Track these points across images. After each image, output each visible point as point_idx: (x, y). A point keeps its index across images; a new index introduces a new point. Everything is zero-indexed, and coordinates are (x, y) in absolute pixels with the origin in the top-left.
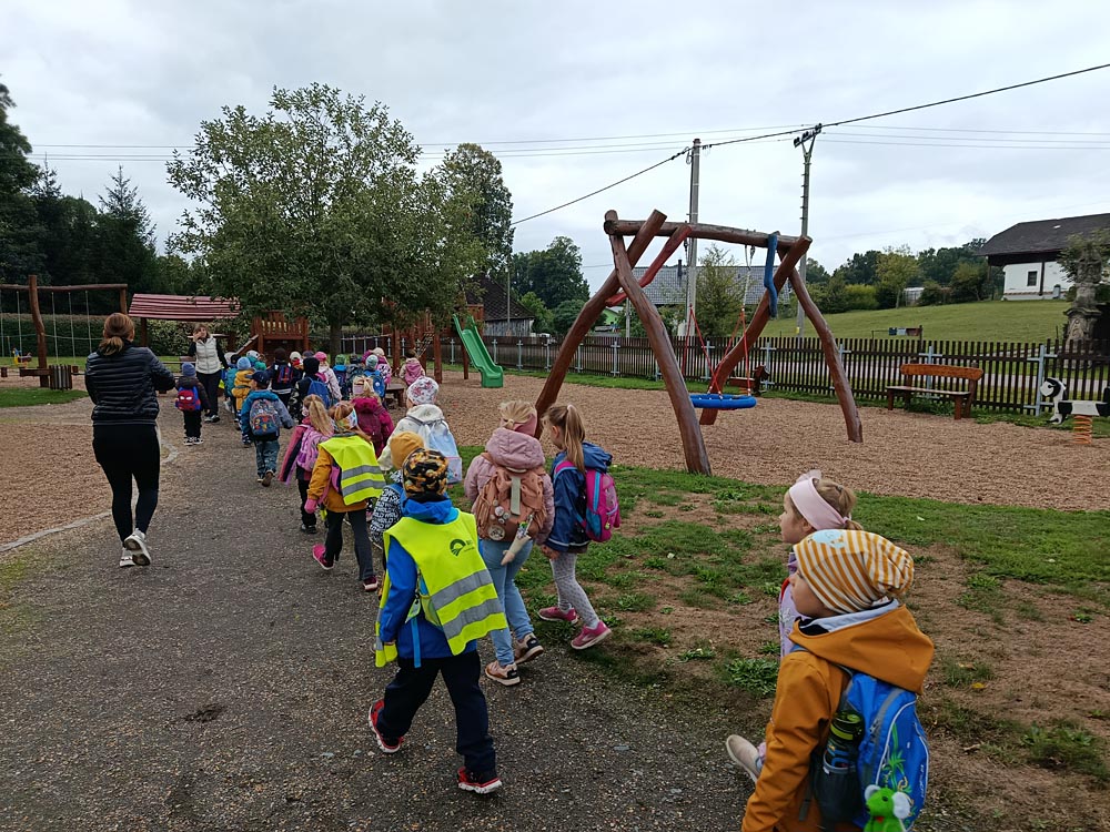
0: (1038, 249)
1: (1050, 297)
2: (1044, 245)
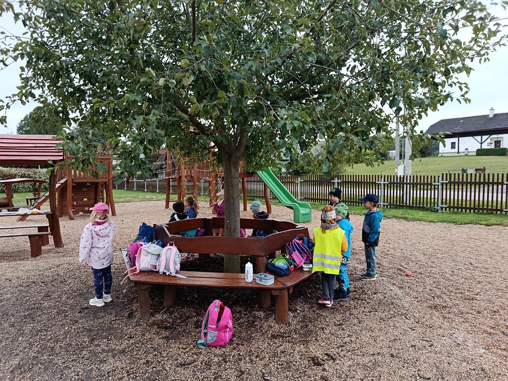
0: (456, 131)
1: (463, 154)
2: (458, 129)
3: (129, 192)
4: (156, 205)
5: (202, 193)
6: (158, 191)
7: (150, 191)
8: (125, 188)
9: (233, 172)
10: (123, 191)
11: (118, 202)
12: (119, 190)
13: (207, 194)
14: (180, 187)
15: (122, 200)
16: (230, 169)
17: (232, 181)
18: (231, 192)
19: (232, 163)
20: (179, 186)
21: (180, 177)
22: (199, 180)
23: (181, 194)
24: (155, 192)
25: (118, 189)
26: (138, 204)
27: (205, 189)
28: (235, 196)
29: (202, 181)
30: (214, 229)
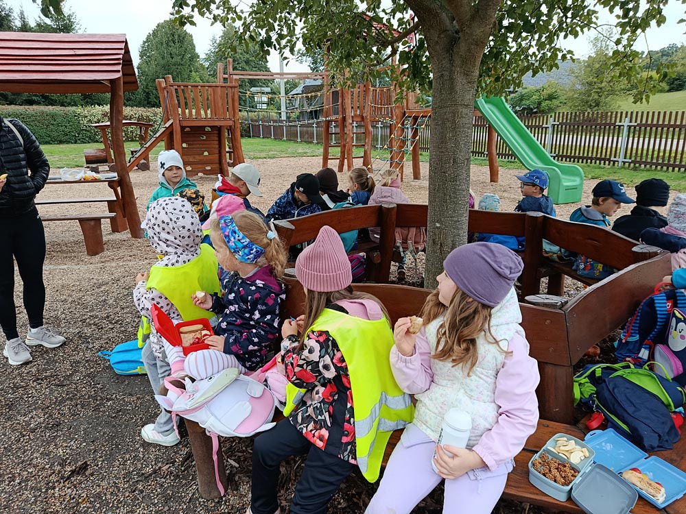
3: (276, 142)
4: (310, 164)
5: (379, 146)
6: (315, 141)
7: (305, 142)
8: (272, 137)
9: (459, 87)
10: (269, 140)
11: (258, 158)
12: (265, 140)
13: (386, 147)
14: (344, 136)
15: (263, 155)
16: (452, 80)
17: (454, 113)
18: (450, 145)
19: (458, 62)
20: (342, 135)
21: (344, 119)
22: (374, 123)
23: (344, 146)
24: (311, 142)
25: (263, 138)
26: (285, 161)
27: (384, 139)
28: (461, 156)
29: (380, 125)
30: (398, 230)
